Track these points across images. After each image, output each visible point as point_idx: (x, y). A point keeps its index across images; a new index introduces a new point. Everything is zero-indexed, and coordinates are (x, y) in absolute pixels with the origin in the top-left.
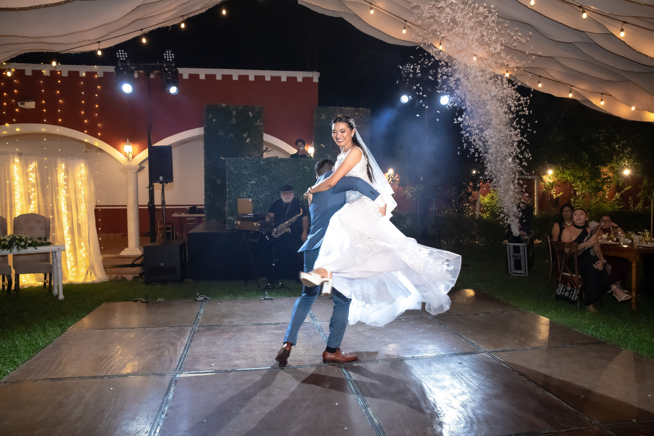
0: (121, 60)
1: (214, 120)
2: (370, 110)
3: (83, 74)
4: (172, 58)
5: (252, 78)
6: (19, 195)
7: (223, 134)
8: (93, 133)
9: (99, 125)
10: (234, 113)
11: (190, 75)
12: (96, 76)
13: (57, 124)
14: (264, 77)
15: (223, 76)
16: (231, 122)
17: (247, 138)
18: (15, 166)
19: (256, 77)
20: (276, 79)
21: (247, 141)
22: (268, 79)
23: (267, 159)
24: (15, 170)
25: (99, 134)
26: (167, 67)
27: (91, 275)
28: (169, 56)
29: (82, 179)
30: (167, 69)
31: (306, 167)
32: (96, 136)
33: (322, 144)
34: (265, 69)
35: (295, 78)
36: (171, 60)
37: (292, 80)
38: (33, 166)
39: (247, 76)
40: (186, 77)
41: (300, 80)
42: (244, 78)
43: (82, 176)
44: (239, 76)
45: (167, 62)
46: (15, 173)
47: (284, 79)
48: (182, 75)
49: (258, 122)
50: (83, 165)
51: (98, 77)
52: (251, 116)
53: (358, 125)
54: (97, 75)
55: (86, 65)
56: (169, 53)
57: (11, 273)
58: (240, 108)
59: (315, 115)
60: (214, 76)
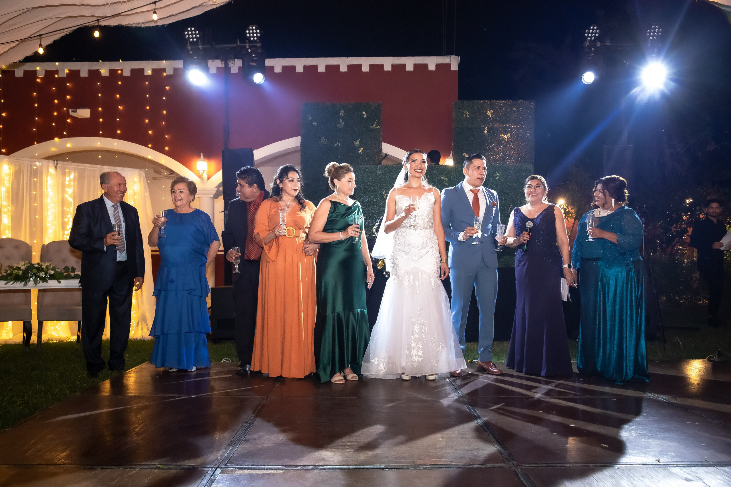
0: (191, 43)
1: (314, 123)
2: (533, 103)
3: (149, 72)
4: (257, 37)
5: (366, 69)
6: (51, 217)
7: (326, 142)
8: (158, 148)
9: (166, 136)
10: (342, 112)
11: (284, 68)
12: (165, 74)
13: (114, 136)
14: (382, 66)
15: (328, 67)
16: (338, 125)
17: (360, 147)
18: (49, 178)
19: (372, 66)
20: (399, 69)
21: (360, 152)
22: (388, 68)
23: (386, 166)
24: (48, 184)
25: (167, 148)
26: (250, 47)
27: (142, 329)
28: (253, 33)
29: (135, 197)
30: (250, 51)
31: (442, 178)
32: (162, 151)
33: (465, 153)
34: (384, 56)
35: (426, 66)
36: (256, 38)
37: (421, 68)
38: (71, 177)
39: (360, 66)
40: (278, 70)
41: (432, 67)
42: (355, 69)
43: (134, 194)
44: (349, 67)
45: (251, 41)
46: (48, 187)
47: (410, 68)
48: (272, 68)
49: (375, 124)
50: (136, 179)
51: (166, 75)
52: (365, 117)
53: (516, 125)
54: (165, 72)
55: (152, 60)
56: (253, 30)
57: (31, 318)
58: (350, 106)
59: (453, 114)
60: (316, 67)
